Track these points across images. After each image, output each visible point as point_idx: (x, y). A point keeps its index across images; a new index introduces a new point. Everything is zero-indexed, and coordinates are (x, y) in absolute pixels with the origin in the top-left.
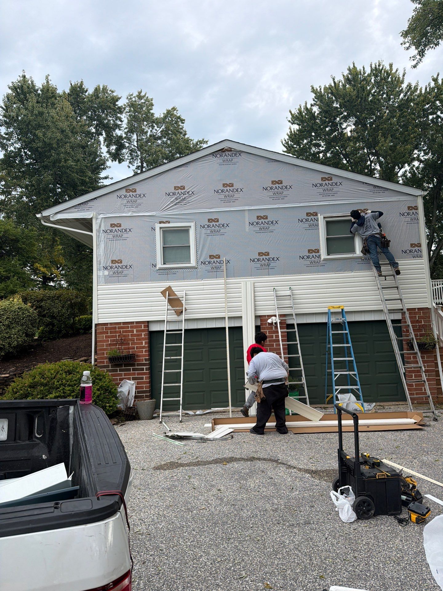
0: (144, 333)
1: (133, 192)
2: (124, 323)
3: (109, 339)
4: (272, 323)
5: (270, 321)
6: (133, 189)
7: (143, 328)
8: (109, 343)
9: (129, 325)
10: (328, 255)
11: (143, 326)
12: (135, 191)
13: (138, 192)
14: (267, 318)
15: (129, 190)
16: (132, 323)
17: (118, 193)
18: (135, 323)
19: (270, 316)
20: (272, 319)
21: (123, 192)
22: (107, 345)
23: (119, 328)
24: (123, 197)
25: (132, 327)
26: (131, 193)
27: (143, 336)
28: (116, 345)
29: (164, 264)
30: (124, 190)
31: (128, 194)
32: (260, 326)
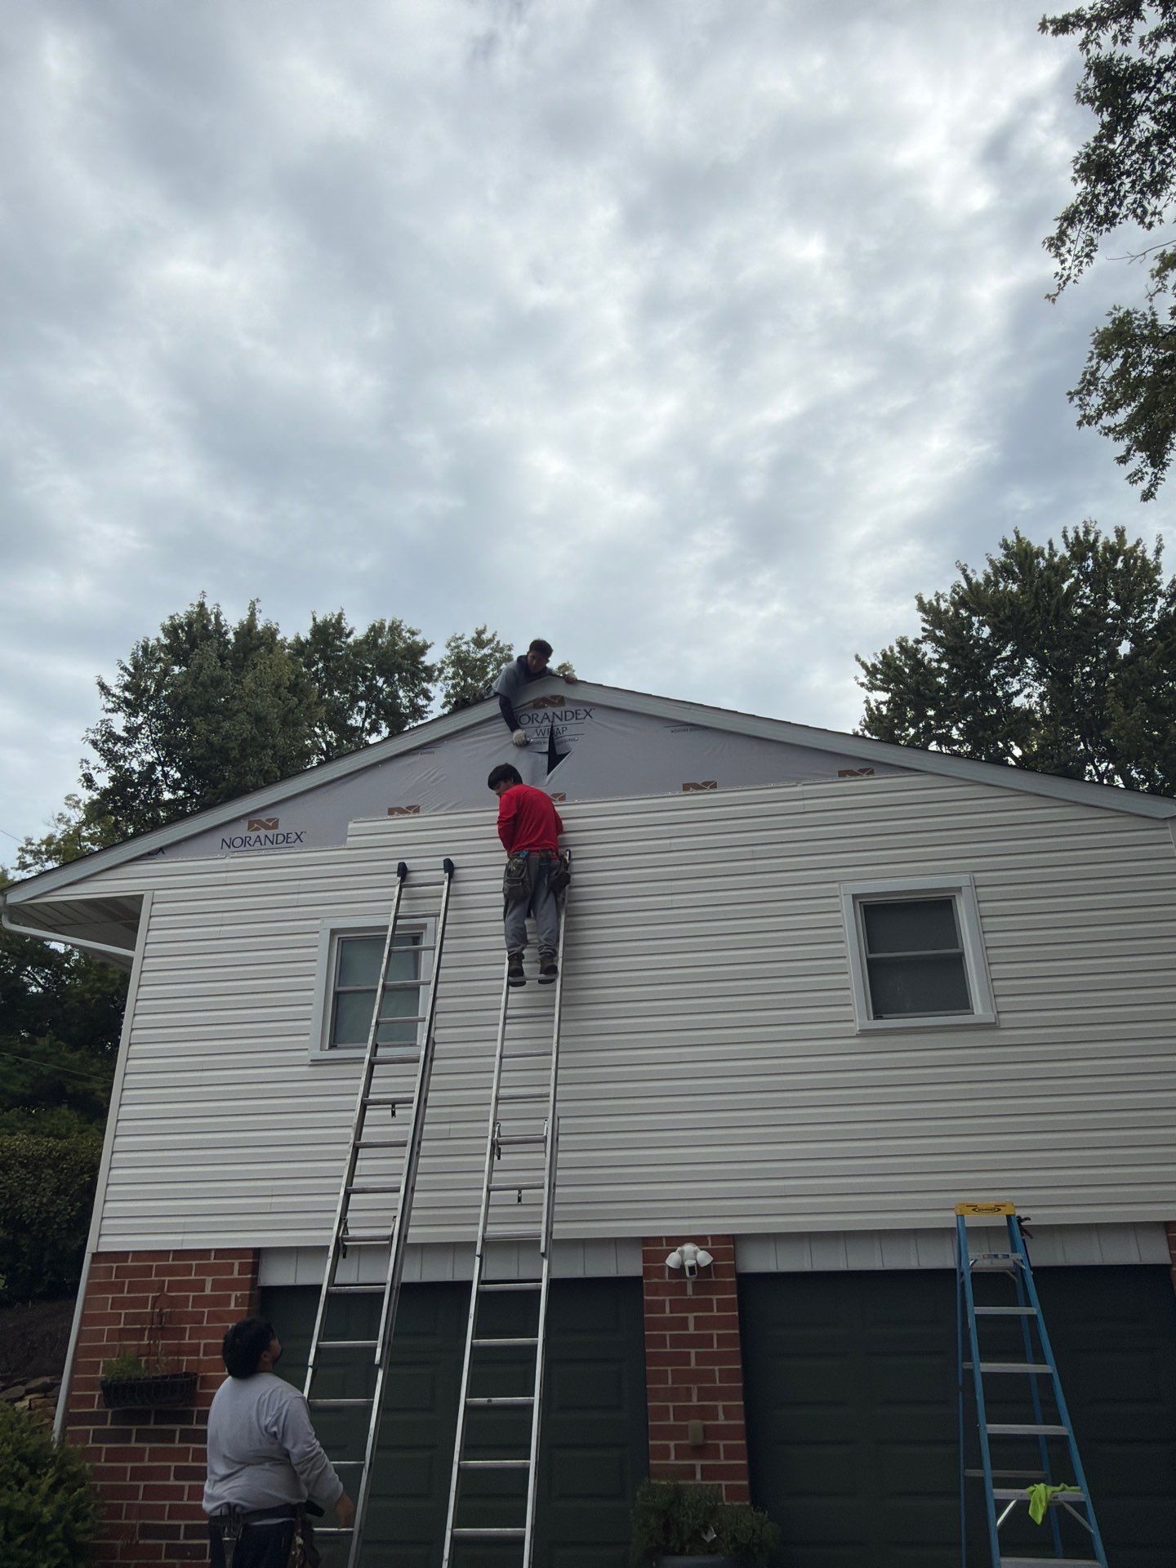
0: (239, 1293)
1: (267, 828)
2: (180, 1254)
3: (123, 1312)
4: (682, 1267)
5: (672, 1260)
6: (268, 820)
7: (236, 1275)
8: (122, 1326)
9: (194, 1263)
10: (878, 1016)
11: (236, 1268)
12: (275, 826)
13: (283, 829)
14: (665, 1247)
15: (259, 822)
16: (203, 1253)
17: (226, 834)
18: (213, 1254)
19: (677, 1241)
20: (682, 1253)
21: (242, 830)
22: (112, 1335)
23: (161, 1271)
24: (238, 842)
25: (201, 1270)
26: (262, 832)
27: (232, 1306)
28: (138, 1335)
29: (332, 1046)
30: (245, 824)
31: (254, 835)
32: (641, 1277)
